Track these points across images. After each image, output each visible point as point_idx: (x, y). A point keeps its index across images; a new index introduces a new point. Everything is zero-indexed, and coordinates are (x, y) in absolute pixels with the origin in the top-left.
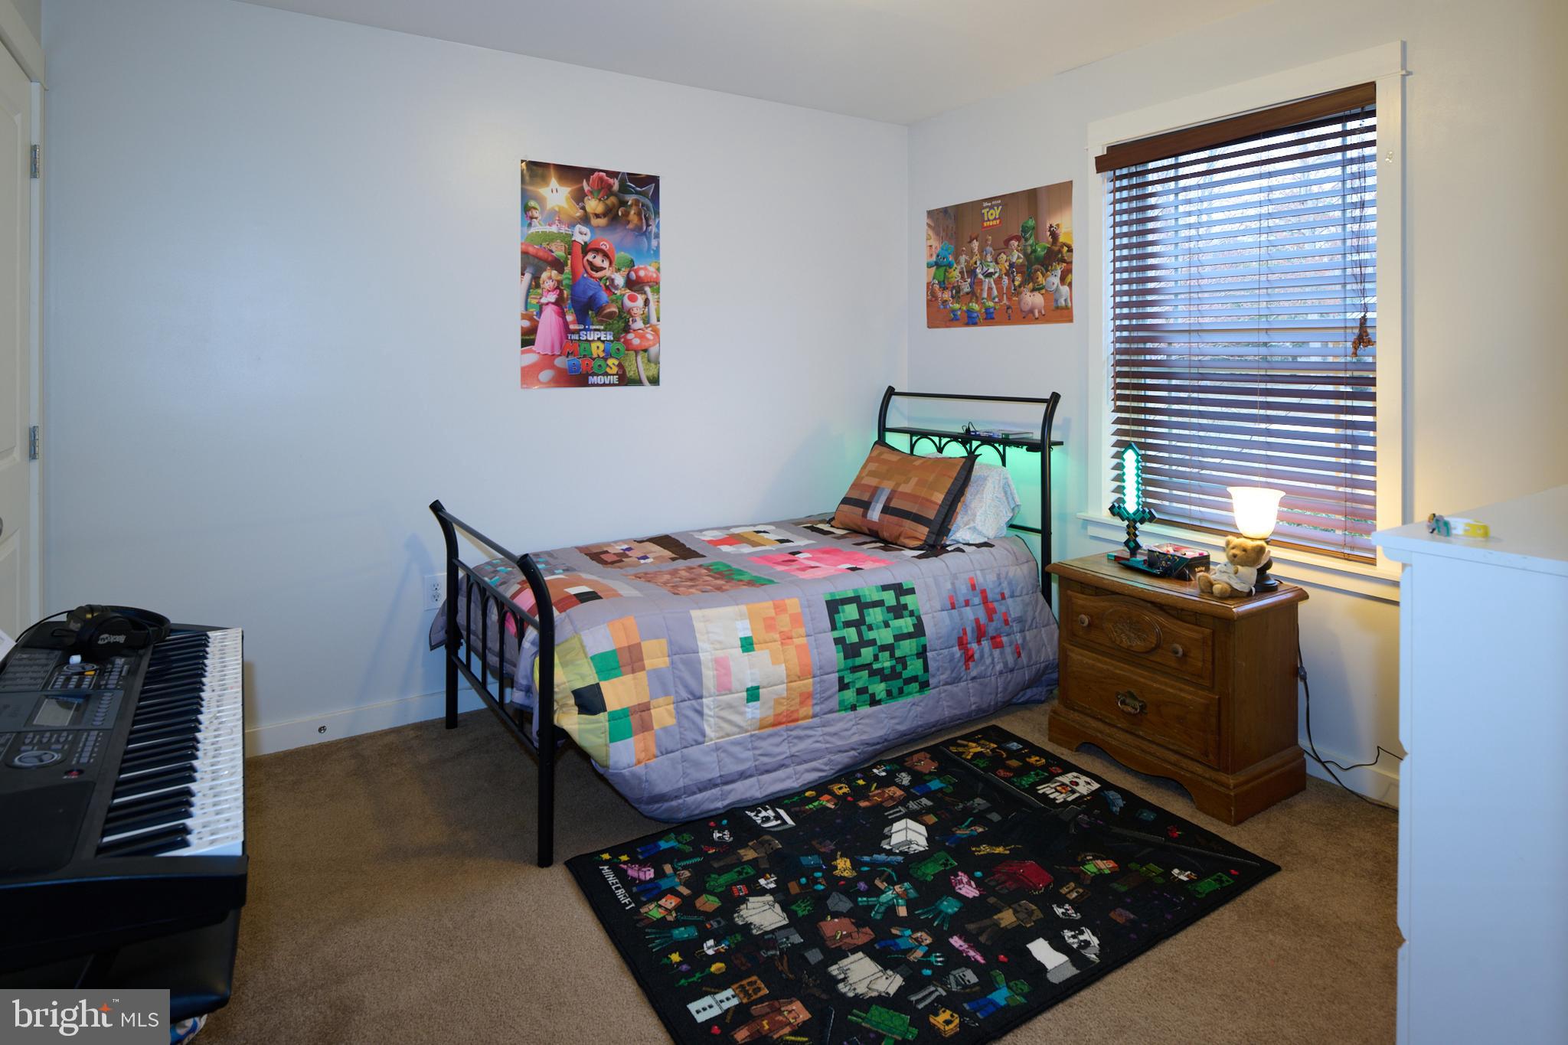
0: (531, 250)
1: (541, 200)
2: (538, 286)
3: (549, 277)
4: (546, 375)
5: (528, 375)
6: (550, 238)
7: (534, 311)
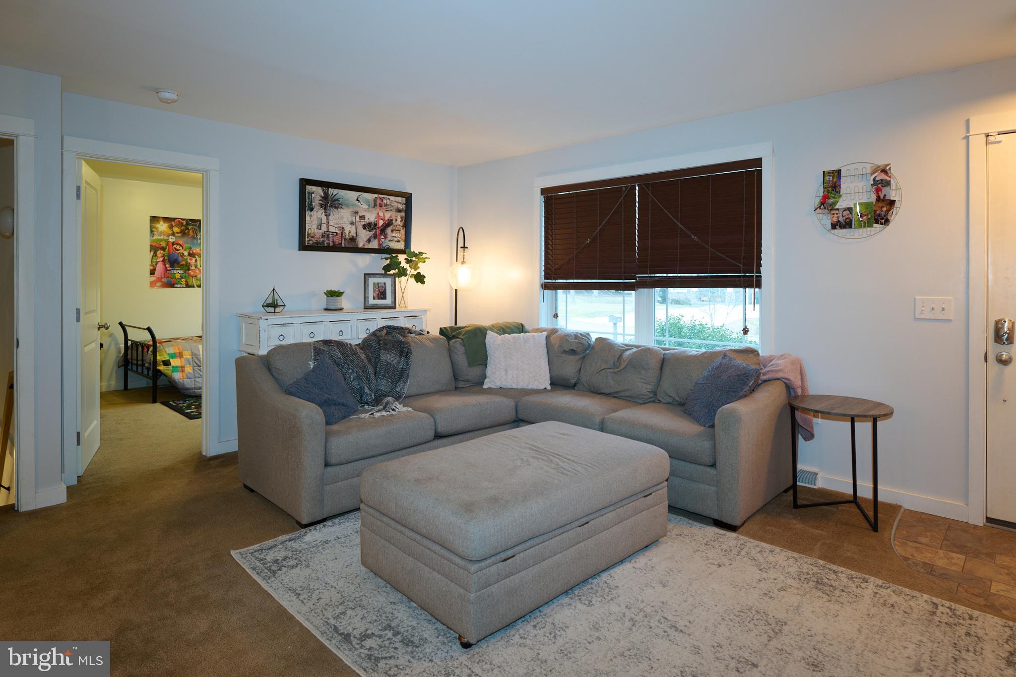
0: (153, 244)
1: (157, 228)
2: (156, 256)
3: (160, 253)
4: (159, 284)
5: (152, 284)
6: (161, 240)
7: (154, 264)
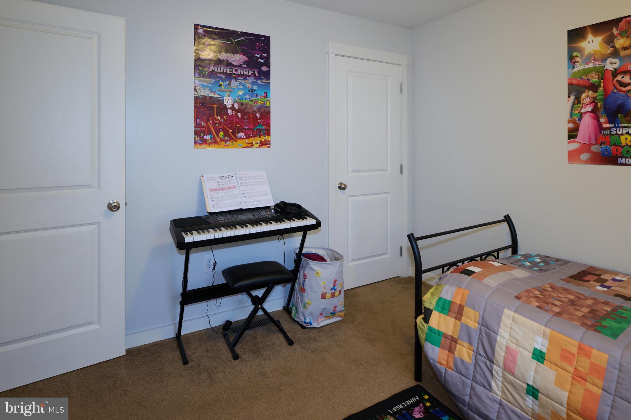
0: (574, 82)
1: (581, 51)
2: (579, 102)
3: (587, 96)
4: (584, 156)
5: (573, 156)
6: (588, 72)
7: (576, 118)
